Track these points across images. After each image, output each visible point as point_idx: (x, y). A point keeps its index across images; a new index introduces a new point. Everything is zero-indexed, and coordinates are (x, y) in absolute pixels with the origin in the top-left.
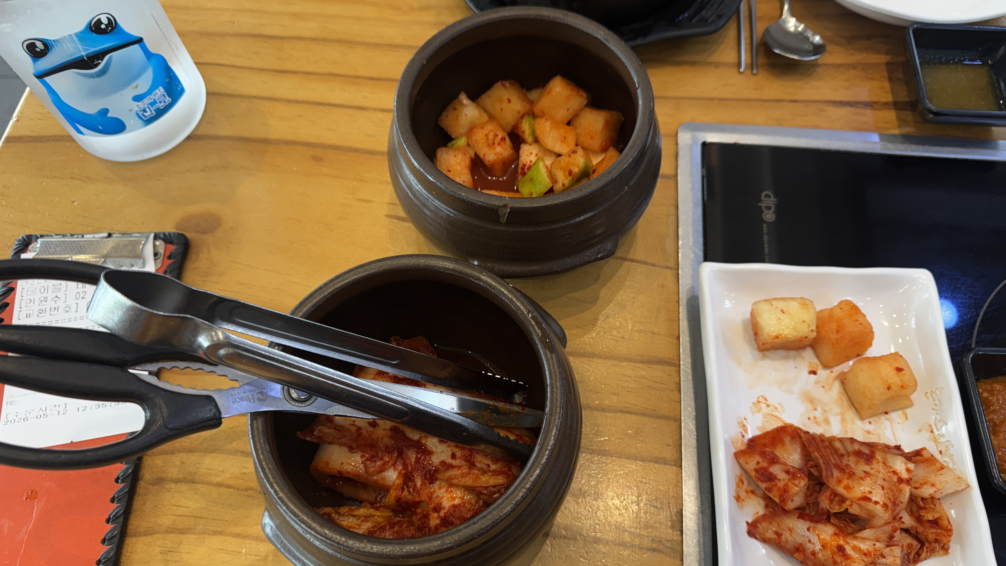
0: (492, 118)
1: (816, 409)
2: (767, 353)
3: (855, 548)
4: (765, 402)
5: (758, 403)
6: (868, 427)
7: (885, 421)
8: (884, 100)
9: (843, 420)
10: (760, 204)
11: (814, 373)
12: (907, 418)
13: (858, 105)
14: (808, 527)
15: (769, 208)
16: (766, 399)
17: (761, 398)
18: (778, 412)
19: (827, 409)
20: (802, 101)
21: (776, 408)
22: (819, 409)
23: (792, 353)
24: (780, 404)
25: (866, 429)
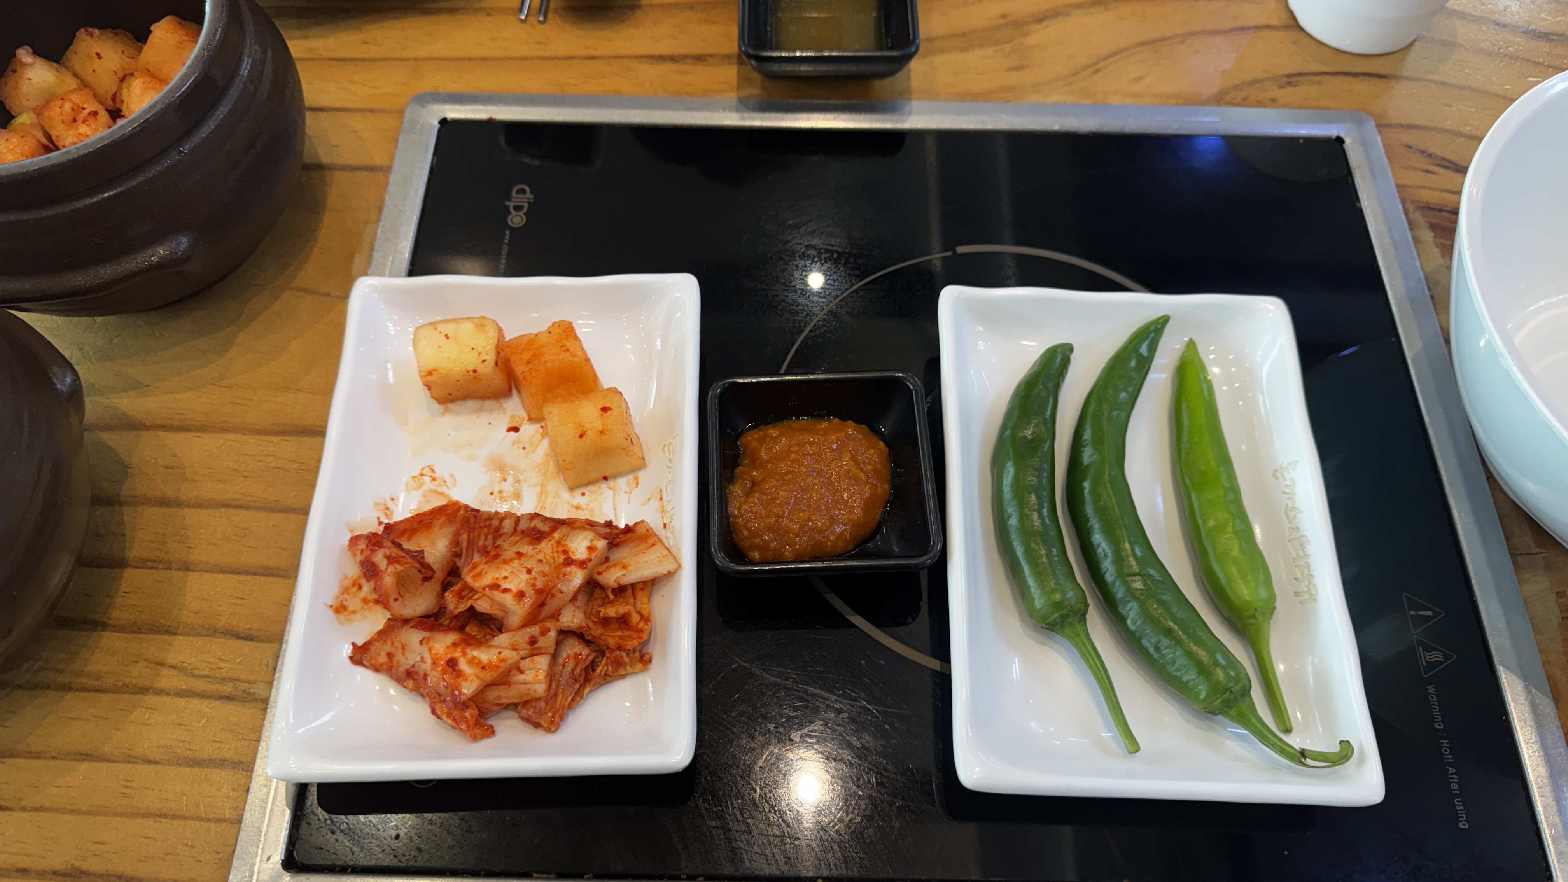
0: (85, 85)
1: (505, 480)
2: (451, 406)
3: (472, 661)
4: (432, 474)
5: (420, 477)
6: (578, 500)
7: (607, 490)
8: (726, 51)
9: (542, 493)
10: (507, 203)
11: (516, 429)
12: (637, 484)
13: (687, 61)
14: (420, 639)
15: (518, 208)
16: (433, 471)
17: (427, 469)
18: (447, 486)
19: (521, 478)
20: (602, 58)
21: (445, 482)
22: (510, 480)
23: (488, 403)
24: (452, 475)
25: (575, 503)
